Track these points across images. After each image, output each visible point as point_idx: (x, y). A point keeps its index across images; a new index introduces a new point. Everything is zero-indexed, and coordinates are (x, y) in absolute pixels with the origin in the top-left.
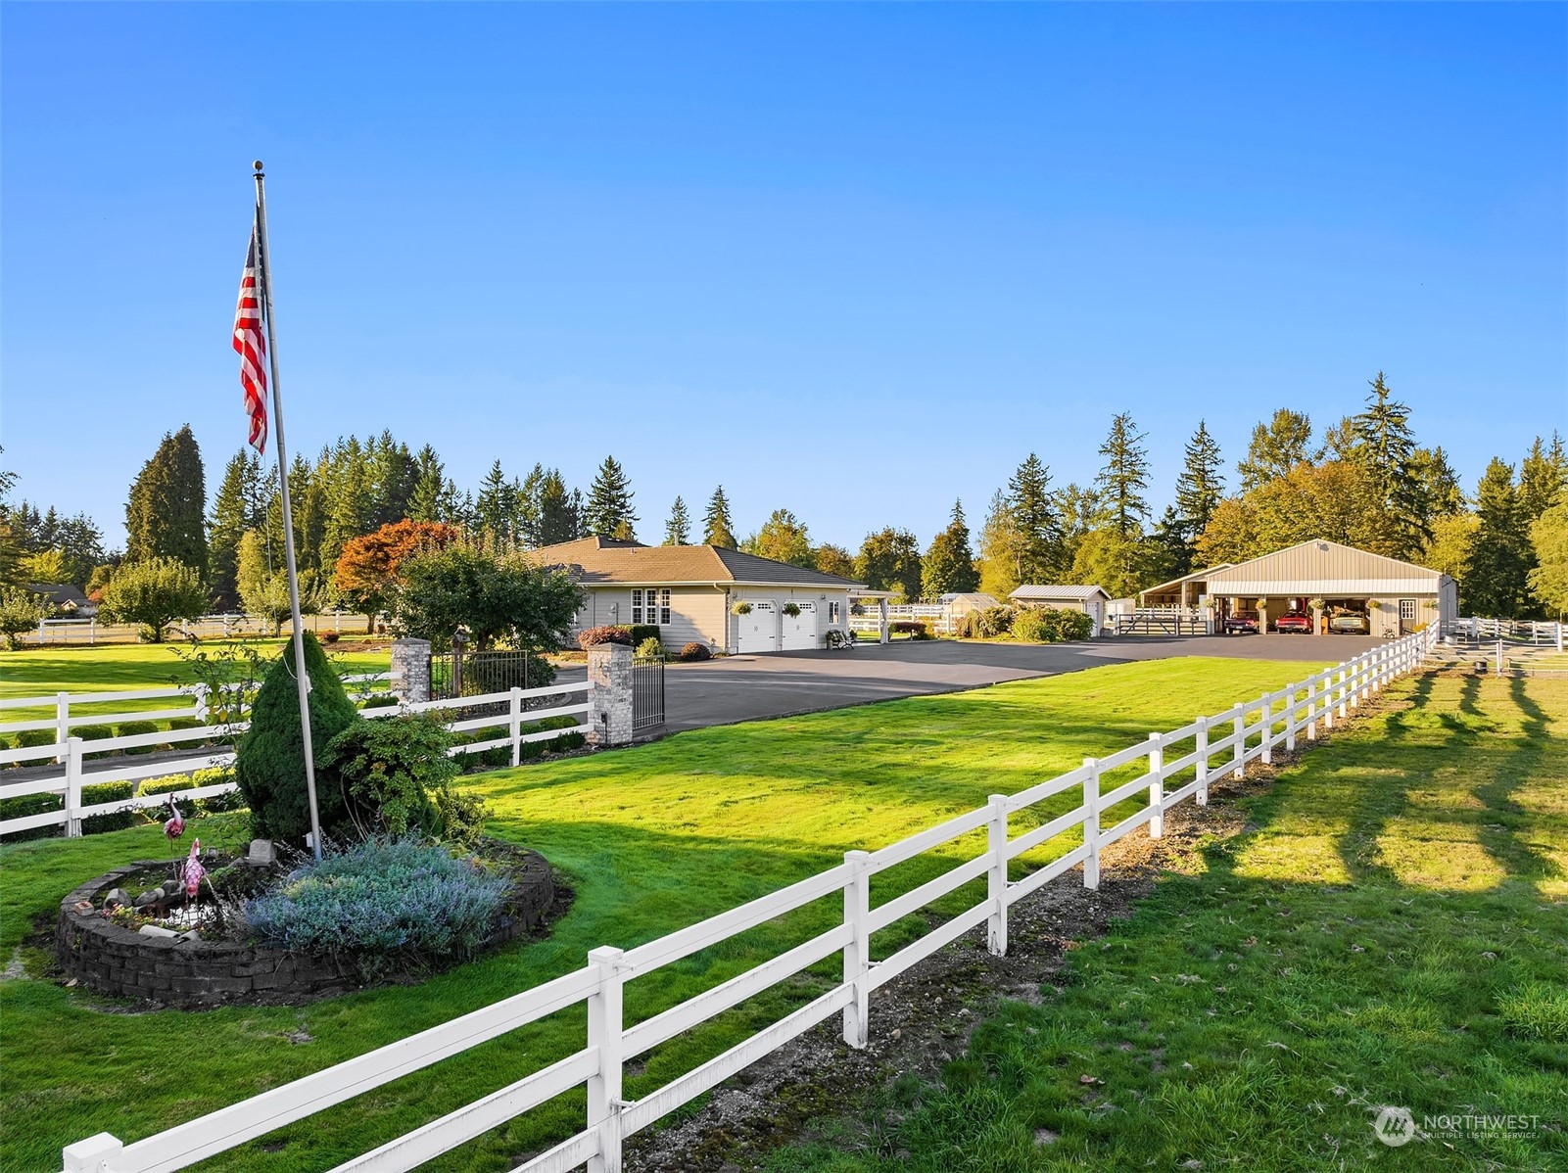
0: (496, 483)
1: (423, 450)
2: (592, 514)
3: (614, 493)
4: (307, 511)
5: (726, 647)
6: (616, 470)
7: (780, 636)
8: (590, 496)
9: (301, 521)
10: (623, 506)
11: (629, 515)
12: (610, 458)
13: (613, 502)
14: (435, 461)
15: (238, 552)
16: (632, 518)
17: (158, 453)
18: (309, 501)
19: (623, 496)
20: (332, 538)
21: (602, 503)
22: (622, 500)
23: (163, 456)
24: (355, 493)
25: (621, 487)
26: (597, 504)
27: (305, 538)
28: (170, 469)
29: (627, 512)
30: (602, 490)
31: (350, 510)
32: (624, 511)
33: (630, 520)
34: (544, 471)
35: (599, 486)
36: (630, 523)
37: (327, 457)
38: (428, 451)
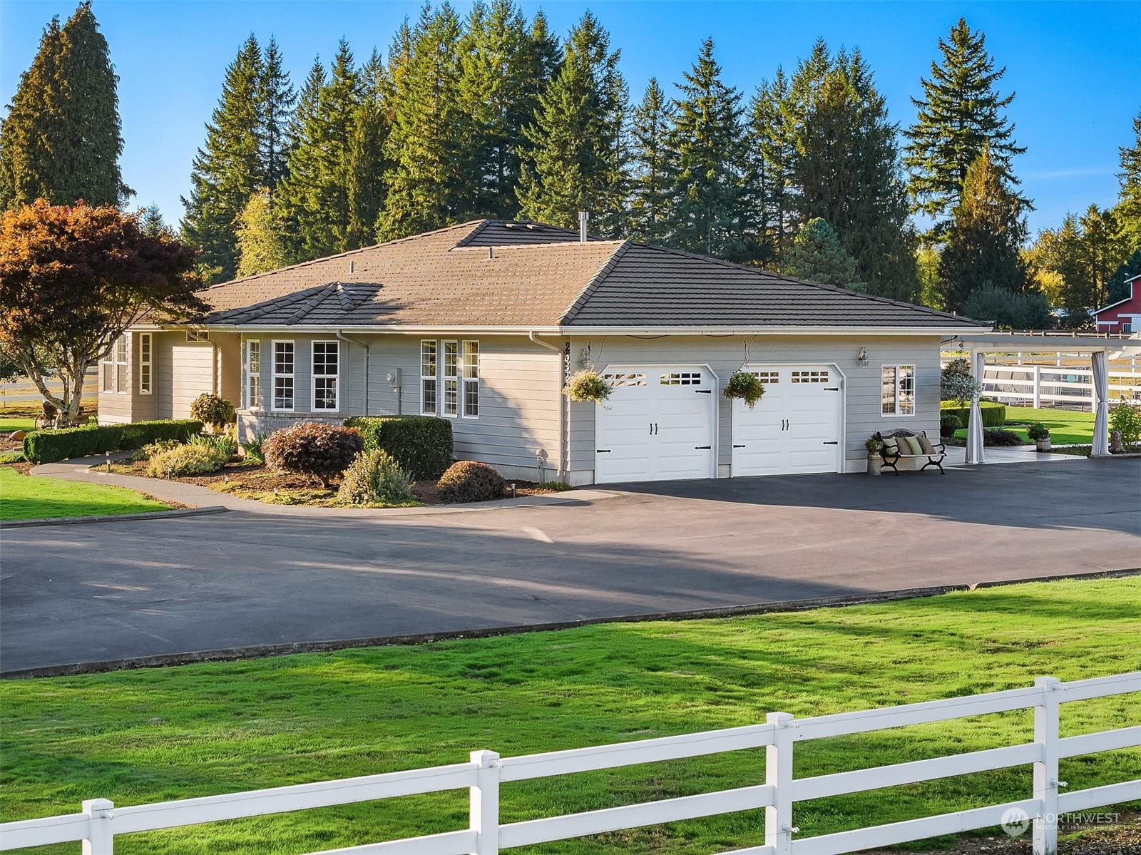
0: (706, 85)
1: (578, 25)
2: (922, 141)
3: (971, 95)
4: (356, 153)
5: (564, 469)
6: (976, 48)
7: (724, 445)
8: (919, 103)
9: (346, 172)
10: (989, 123)
11: (1003, 142)
12: (962, 23)
13: (966, 114)
14: (602, 47)
15: (239, 233)
16: (1009, 147)
17: (38, 58)
18: (360, 135)
19: (989, 102)
20: (396, 204)
21: (944, 119)
22: (986, 111)
23: (45, 66)
24: (437, 116)
25: (984, 84)
26: (932, 120)
27: (352, 205)
28: (56, 89)
29: (999, 135)
30: (945, 91)
31: (430, 149)
32: (991, 133)
33: (1005, 154)
34: (832, 56)
35: (937, 82)
36: (1005, 159)
37: (407, 47)
38: (589, 26)
